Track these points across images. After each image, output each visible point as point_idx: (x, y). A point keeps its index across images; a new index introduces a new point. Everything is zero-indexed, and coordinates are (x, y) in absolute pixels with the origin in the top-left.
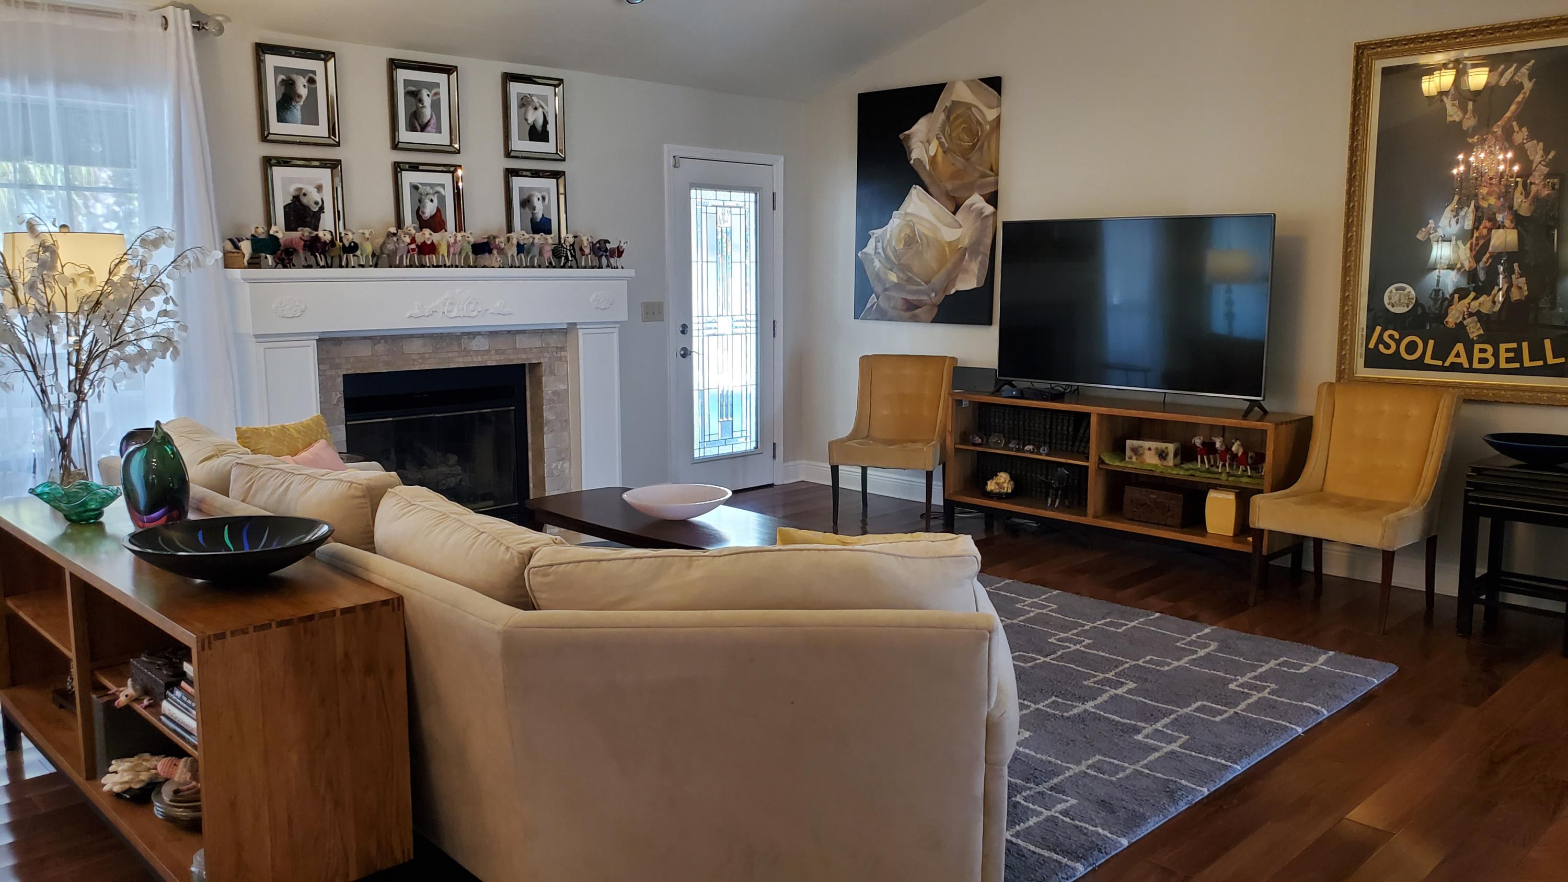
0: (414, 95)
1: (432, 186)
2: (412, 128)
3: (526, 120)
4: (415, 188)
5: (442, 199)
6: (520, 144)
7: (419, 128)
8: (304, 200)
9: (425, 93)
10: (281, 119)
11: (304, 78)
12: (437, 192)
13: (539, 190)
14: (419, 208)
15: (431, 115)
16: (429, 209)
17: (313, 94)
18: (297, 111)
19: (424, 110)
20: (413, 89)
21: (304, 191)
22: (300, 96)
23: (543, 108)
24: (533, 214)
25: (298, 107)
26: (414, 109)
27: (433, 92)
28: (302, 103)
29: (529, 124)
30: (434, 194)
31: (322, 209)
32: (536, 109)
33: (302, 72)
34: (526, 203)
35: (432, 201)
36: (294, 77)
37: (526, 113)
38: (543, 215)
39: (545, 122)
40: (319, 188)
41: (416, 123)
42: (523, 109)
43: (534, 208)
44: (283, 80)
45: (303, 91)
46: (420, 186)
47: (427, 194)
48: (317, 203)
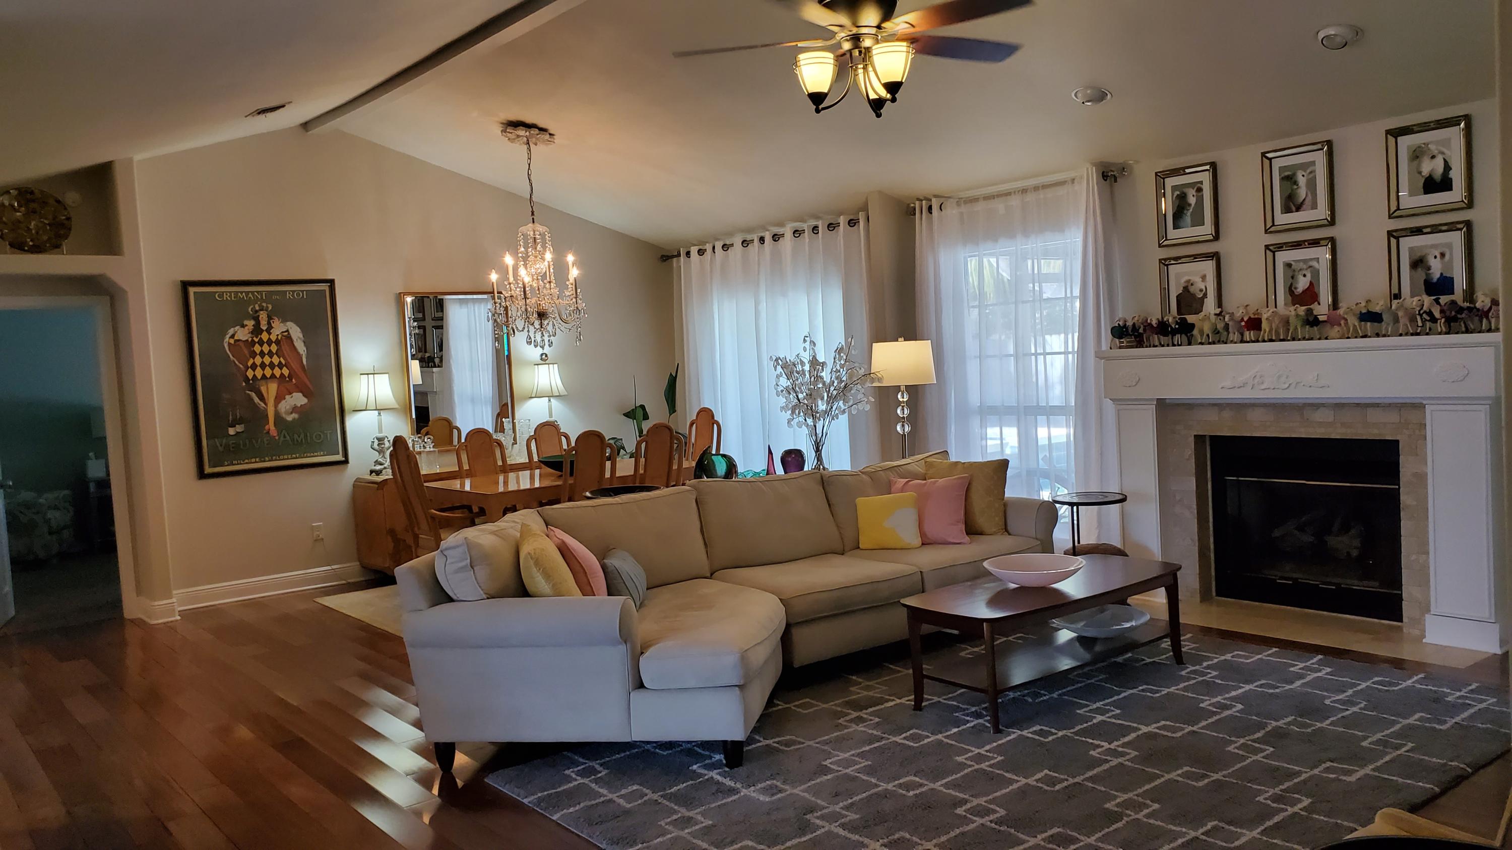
0: (1289, 179)
1: (1305, 261)
2: (1287, 210)
3: (1420, 173)
4: (1288, 265)
5: (1316, 273)
6: (1410, 200)
7: (1294, 209)
8: (1192, 289)
9: (1300, 174)
10: (1176, 227)
11: (1193, 189)
12: (1310, 267)
13: (1434, 246)
14: (1291, 285)
15: (1307, 195)
16: (1302, 284)
17: (1200, 200)
18: (1188, 218)
19: (1299, 191)
20: (1287, 173)
21: (1191, 282)
22: (1190, 205)
23: (1443, 153)
25: (1189, 214)
26: (1290, 191)
27: (1308, 171)
28: (1191, 210)
29: (1423, 176)
30: (1307, 269)
31: (1205, 295)
32: (1433, 157)
33: (1192, 185)
34: (1418, 263)
35: (1305, 276)
36: (1186, 190)
37: (1419, 165)
39: (1447, 167)
40: (1204, 278)
41: (1291, 204)
42: (1416, 163)
44: (1178, 195)
45: (1192, 200)
46: (1293, 263)
47: (1301, 270)
48: (1201, 290)
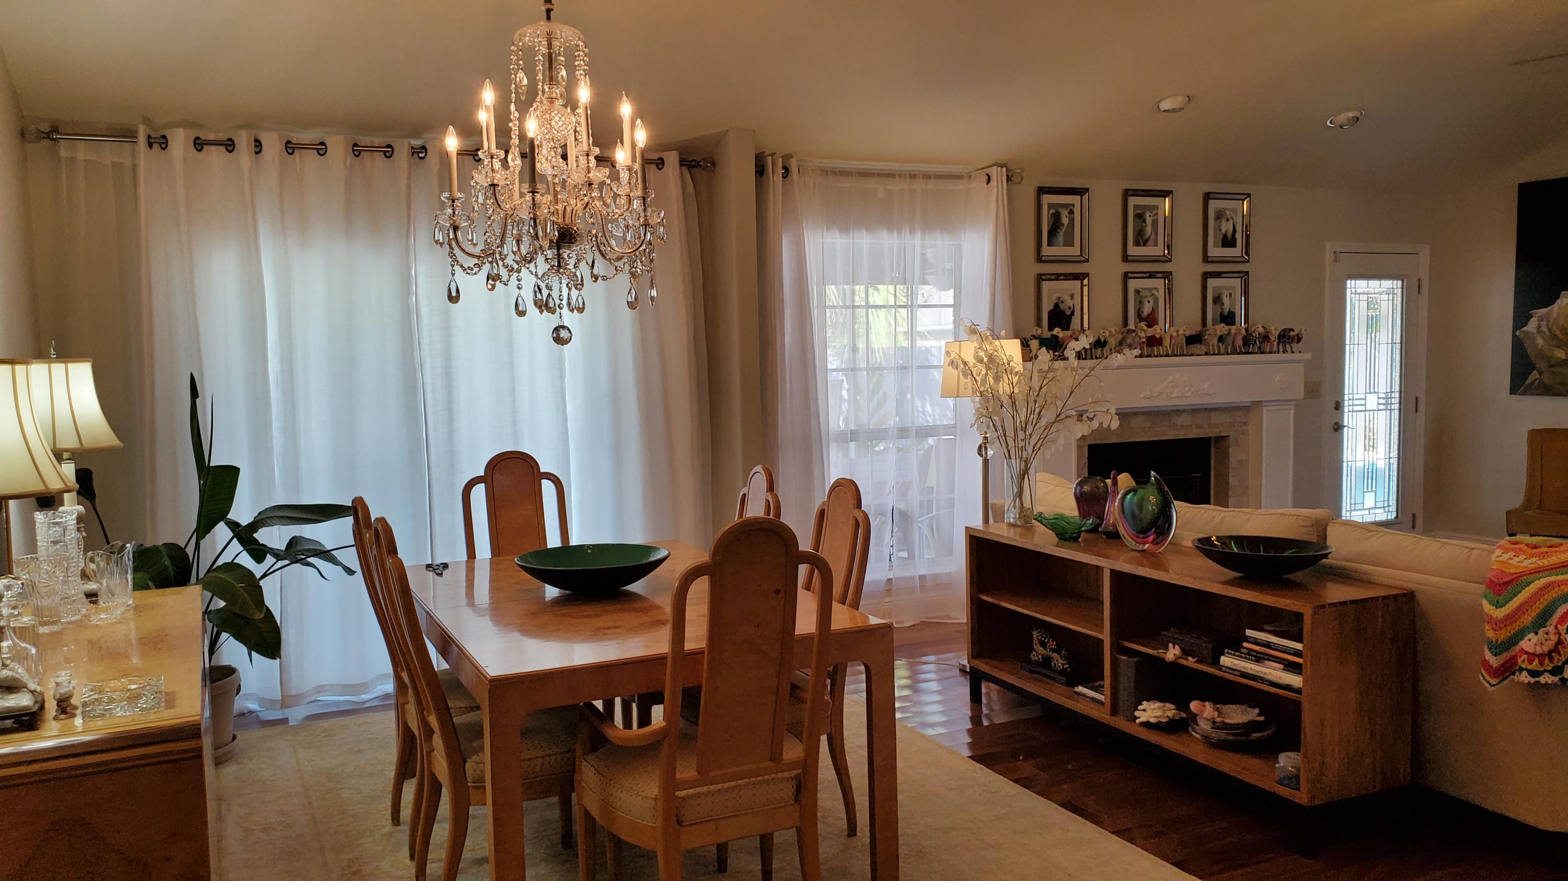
0: (1140, 217)
1: (1150, 289)
2: (1137, 244)
3: (1220, 230)
4: (1137, 292)
5: (1156, 300)
6: (1216, 251)
7: (1142, 243)
8: (1062, 306)
9: (1148, 214)
10: (1050, 244)
11: (1067, 209)
12: (1153, 295)
13: (1226, 288)
14: (1139, 309)
15: (1151, 233)
16: (1147, 309)
17: (1072, 221)
18: (1061, 237)
19: (1147, 228)
20: (1140, 212)
21: (1061, 299)
22: (1063, 225)
23: (1233, 219)
24: (1222, 309)
25: (1061, 234)
26: (1140, 227)
27: (1154, 213)
28: (1064, 230)
29: (1222, 234)
30: (1150, 296)
31: (1073, 313)
32: (1228, 220)
33: (1065, 206)
34: (1217, 300)
35: (1149, 302)
36: (1061, 210)
37: (1220, 223)
38: (1229, 309)
39: (1234, 231)
40: (1072, 296)
41: (1141, 239)
42: (1218, 222)
43: (1223, 304)
44: (1053, 213)
45: (1065, 221)
46: (1141, 290)
47: (1146, 297)
48: (1070, 308)
